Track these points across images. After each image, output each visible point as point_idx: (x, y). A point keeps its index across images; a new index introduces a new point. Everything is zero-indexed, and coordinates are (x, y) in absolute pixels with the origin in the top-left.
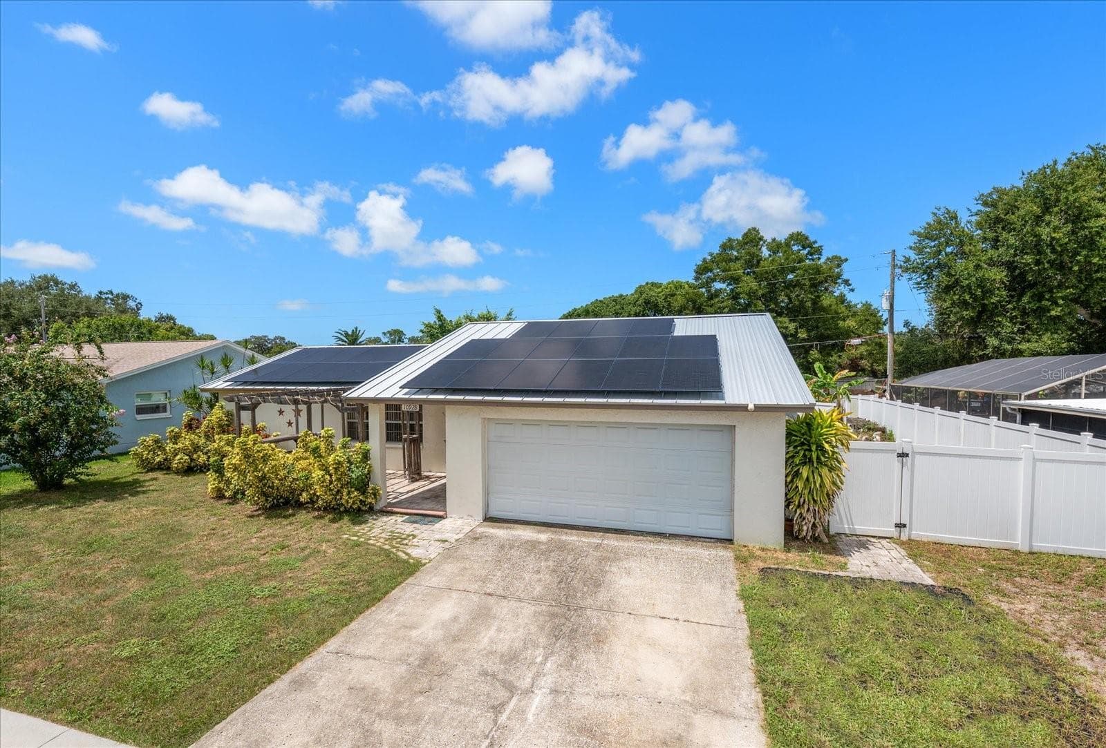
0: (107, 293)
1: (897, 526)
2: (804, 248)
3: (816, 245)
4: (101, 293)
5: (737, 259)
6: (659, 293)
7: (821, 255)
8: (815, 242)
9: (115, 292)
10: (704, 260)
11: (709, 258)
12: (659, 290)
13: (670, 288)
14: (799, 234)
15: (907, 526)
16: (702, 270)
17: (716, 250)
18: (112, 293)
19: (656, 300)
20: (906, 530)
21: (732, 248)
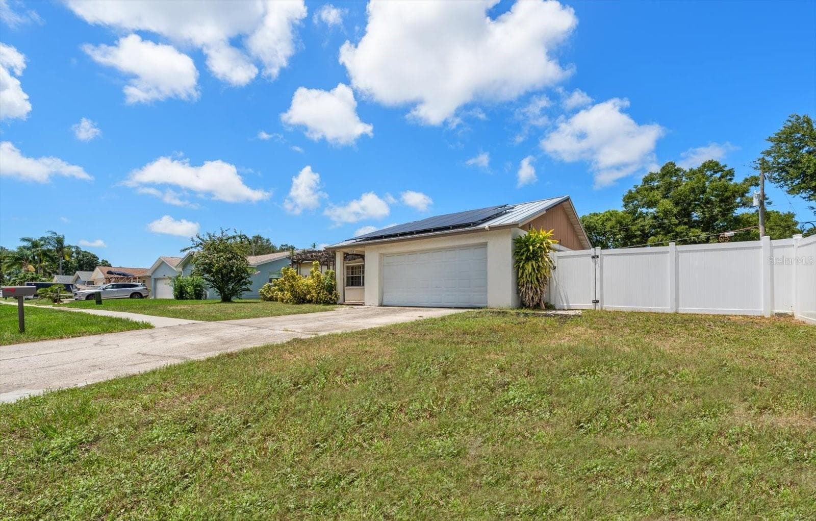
0: (285, 246)
1: (593, 302)
2: (716, 172)
3: (726, 169)
4: (282, 246)
5: (658, 188)
6: (598, 220)
7: (733, 176)
8: (725, 166)
9: (289, 245)
10: (630, 192)
11: (635, 189)
12: (599, 218)
13: (607, 215)
14: (710, 162)
15: (600, 301)
16: (629, 199)
17: (640, 183)
18: (287, 245)
19: (595, 225)
20: (599, 304)
21: (653, 180)
